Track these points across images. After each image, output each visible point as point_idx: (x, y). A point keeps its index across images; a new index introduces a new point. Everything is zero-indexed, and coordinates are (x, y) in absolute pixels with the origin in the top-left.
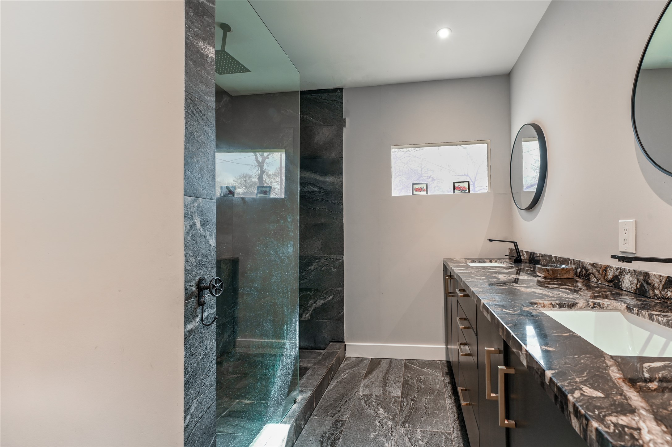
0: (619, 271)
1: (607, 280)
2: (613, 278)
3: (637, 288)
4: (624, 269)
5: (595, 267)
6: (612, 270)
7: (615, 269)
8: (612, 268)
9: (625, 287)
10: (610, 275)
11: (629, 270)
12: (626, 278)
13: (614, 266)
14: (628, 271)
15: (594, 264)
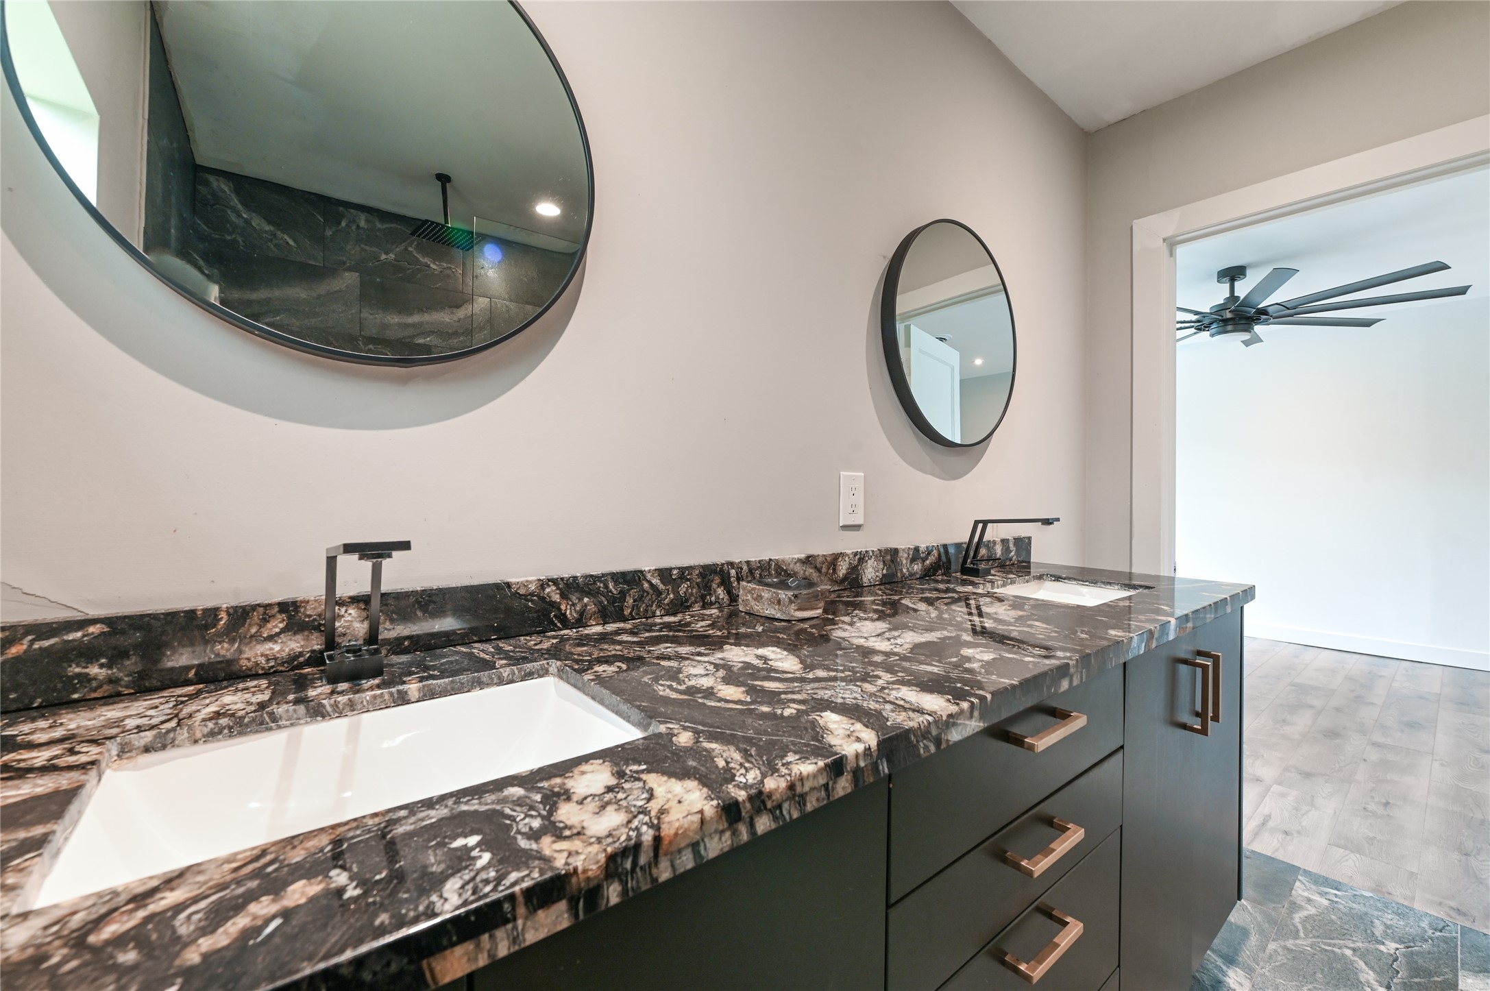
0: (858, 557)
1: (837, 582)
2: (848, 573)
3: (883, 575)
4: (866, 552)
5: (811, 564)
6: (847, 559)
7: (851, 556)
8: (847, 555)
9: (867, 581)
10: (843, 568)
11: (873, 551)
12: (869, 566)
13: (849, 552)
14: (871, 554)
15: (808, 557)
